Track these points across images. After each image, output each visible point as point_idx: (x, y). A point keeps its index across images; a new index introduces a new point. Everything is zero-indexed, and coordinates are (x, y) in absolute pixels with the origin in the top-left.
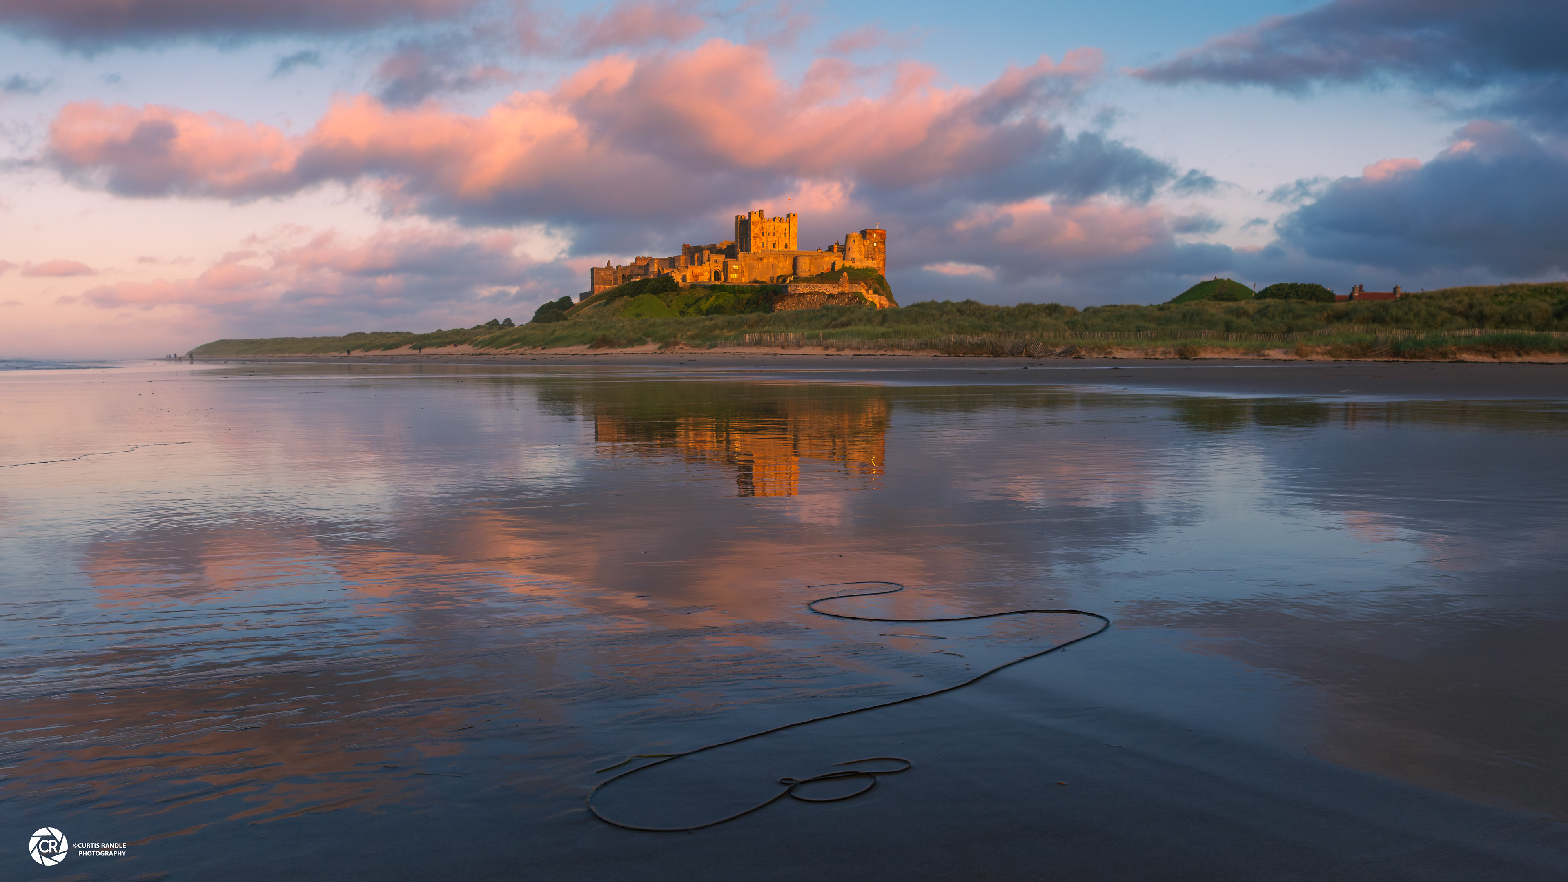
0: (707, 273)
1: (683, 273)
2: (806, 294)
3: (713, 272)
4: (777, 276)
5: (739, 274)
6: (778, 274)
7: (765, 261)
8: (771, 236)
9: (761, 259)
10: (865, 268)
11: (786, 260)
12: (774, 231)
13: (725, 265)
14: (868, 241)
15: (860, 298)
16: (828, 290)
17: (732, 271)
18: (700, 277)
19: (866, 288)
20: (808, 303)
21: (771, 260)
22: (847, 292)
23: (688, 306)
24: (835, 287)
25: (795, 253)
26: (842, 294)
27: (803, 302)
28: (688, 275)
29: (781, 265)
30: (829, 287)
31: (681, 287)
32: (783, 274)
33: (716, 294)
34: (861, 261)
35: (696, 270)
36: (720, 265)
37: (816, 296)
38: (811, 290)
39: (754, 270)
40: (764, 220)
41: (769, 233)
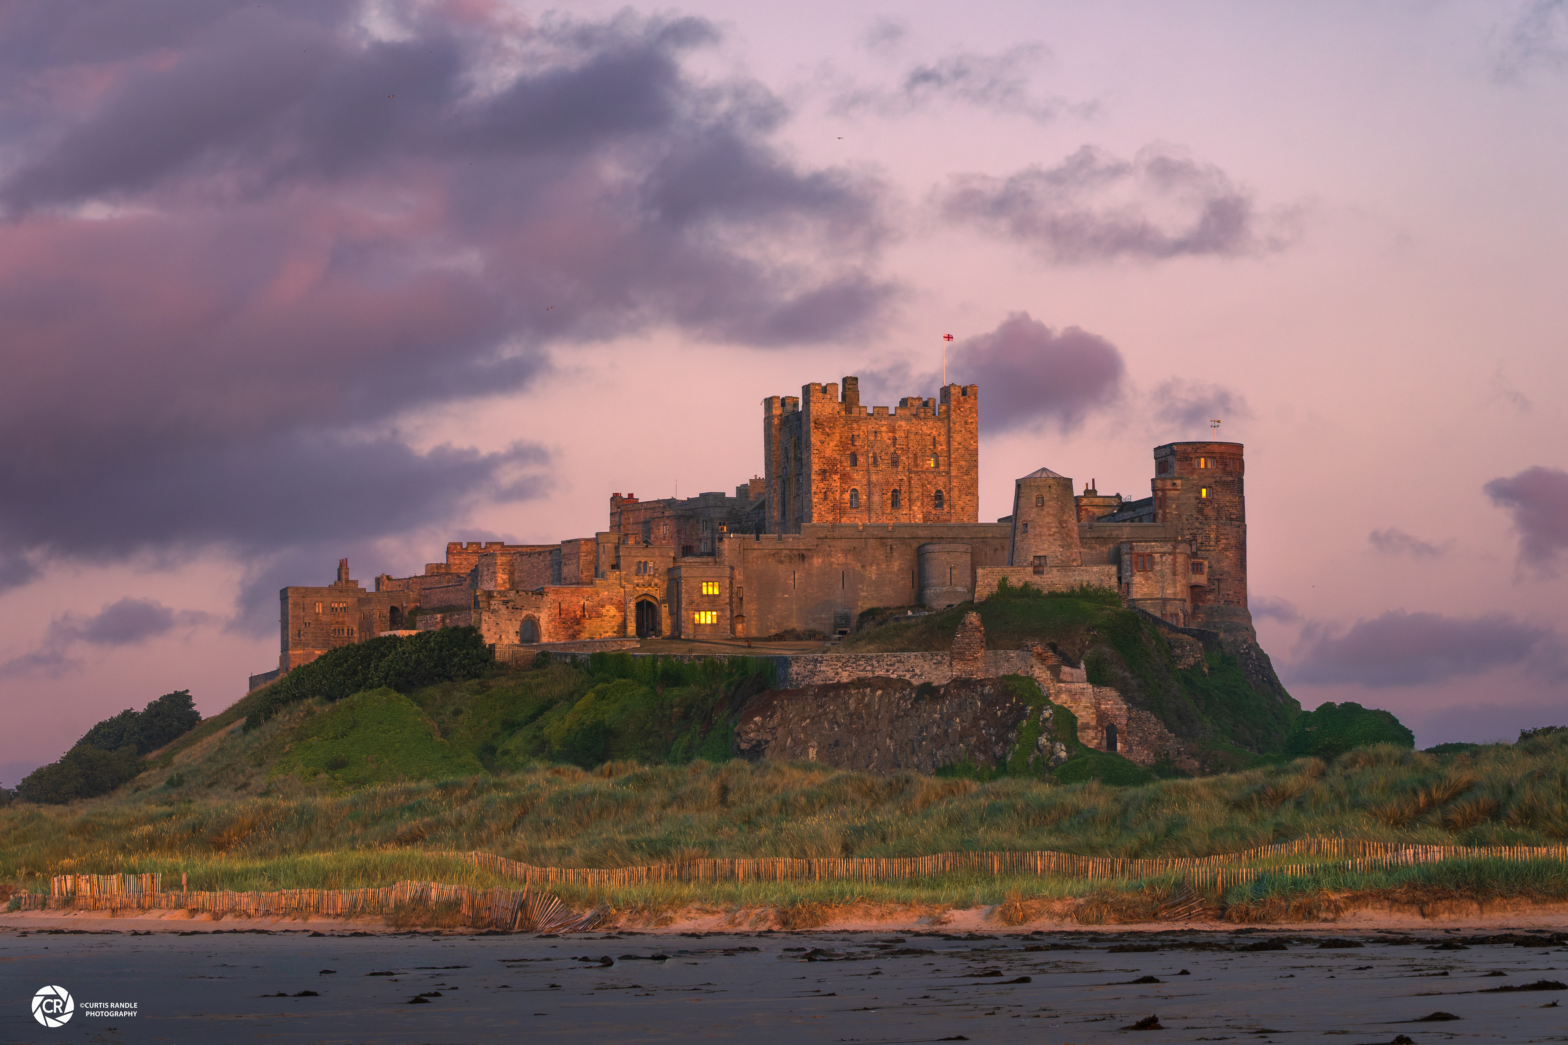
0: (611, 611)
1: (525, 613)
2: (846, 686)
3: (632, 606)
4: (859, 611)
5: (722, 610)
6: (863, 605)
7: (817, 561)
8: (882, 467)
9: (802, 557)
10: (1078, 590)
11: (889, 558)
12: (892, 449)
13: (674, 580)
14: (1179, 482)
15: (1020, 698)
16: (917, 671)
17: (696, 597)
18: (587, 623)
19: (1053, 661)
20: (851, 715)
21: (838, 559)
22: (980, 676)
23: (510, 726)
24: (939, 663)
25: (921, 533)
26: (963, 683)
27: (835, 714)
28: (544, 618)
29: (872, 572)
30: (920, 662)
31: (503, 664)
32: (880, 605)
33: (600, 686)
34: (1065, 566)
35: (574, 599)
36: (656, 581)
37: (879, 692)
38: (862, 674)
39: (779, 595)
40: (855, 411)
41: (875, 458)
